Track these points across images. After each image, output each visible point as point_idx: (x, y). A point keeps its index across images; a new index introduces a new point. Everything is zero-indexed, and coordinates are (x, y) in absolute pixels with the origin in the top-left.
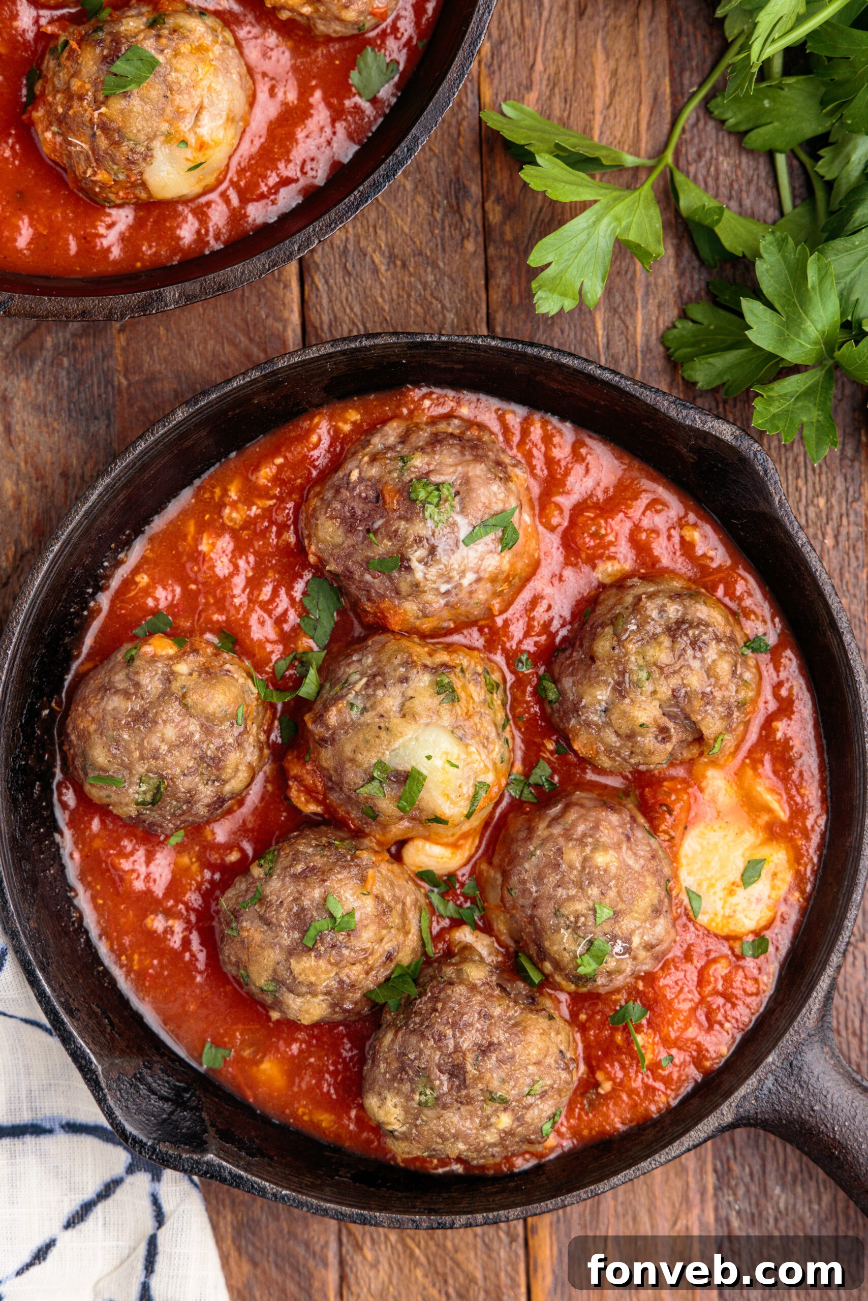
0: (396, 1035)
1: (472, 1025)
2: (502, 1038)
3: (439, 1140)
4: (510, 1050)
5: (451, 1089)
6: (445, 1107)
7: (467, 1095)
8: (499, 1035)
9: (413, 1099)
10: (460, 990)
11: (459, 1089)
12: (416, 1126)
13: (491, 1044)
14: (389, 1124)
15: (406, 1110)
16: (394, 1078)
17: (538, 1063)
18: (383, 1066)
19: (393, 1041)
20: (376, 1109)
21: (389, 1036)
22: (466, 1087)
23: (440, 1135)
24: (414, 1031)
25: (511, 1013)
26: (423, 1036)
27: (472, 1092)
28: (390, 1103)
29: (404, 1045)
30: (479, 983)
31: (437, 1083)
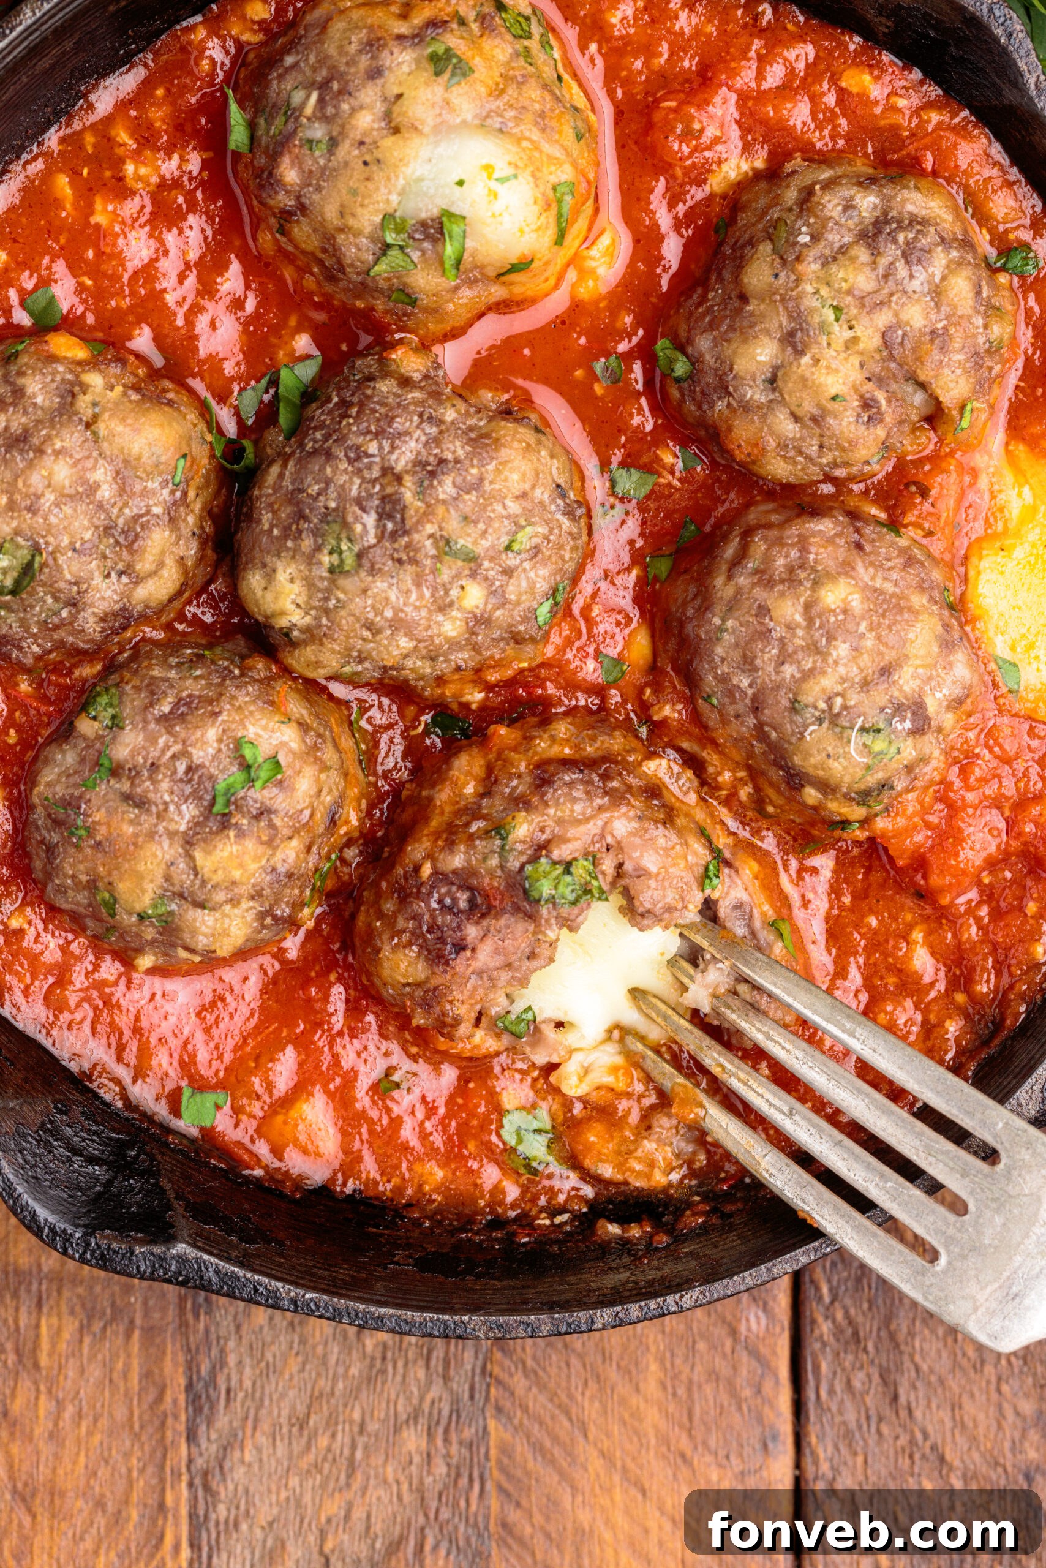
0: (285, 465)
1: (407, 433)
2: (461, 453)
3: (367, 634)
4: (474, 471)
5: (380, 538)
6: (373, 571)
7: (408, 546)
8: (455, 448)
9: (320, 563)
10: (385, 386)
11: (394, 536)
12: (327, 612)
13: (442, 461)
14: (283, 613)
15: (310, 584)
16: (286, 534)
17: (524, 495)
18: (266, 518)
19: (281, 476)
20: (259, 593)
21: (275, 470)
22: (406, 533)
23: (369, 626)
24: (315, 452)
25: (472, 422)
26: (329, 455)
27: (416, 537)
28: (282, 576)
29: (297, 478)
30: (416, 376)
31: (358, 528)
